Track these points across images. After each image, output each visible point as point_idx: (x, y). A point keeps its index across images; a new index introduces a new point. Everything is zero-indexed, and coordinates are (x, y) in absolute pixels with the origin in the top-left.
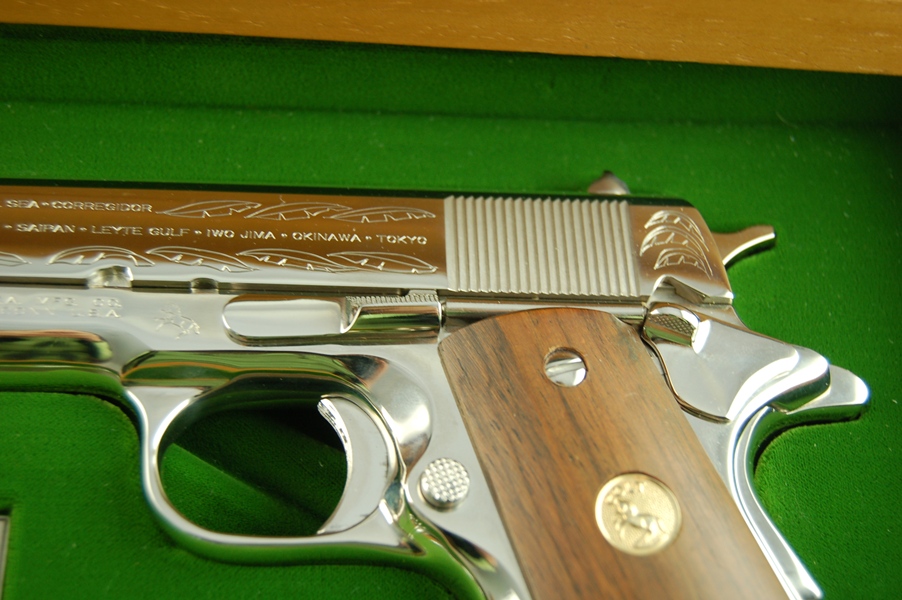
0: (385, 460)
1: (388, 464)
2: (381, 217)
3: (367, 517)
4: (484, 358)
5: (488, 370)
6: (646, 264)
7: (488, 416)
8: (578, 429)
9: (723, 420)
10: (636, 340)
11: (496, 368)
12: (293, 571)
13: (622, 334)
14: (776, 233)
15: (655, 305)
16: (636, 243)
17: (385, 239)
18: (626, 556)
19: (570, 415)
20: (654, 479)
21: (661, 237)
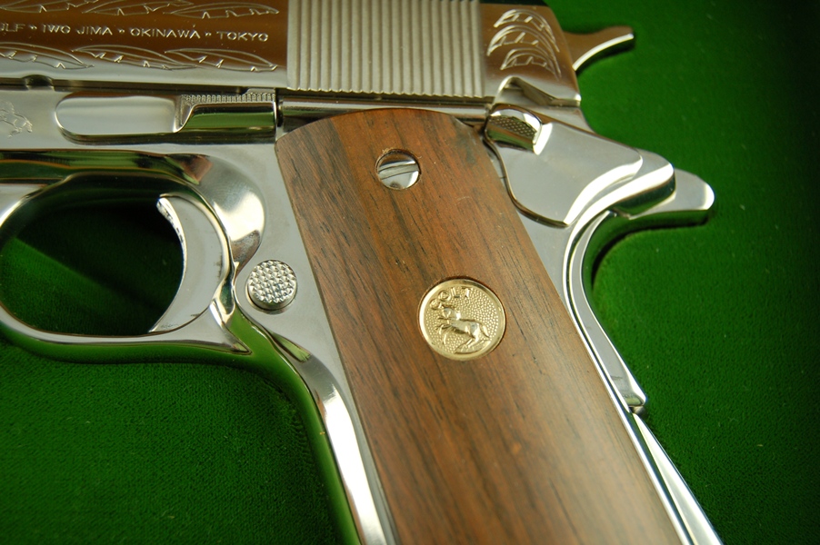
0: (219, 260)
1: (221, 264)
2: (223, 13)
3: (198, 316)
4: (317, 158)
5: (321, 172)
6: (492, 64)
7: (318, 218)
8: (406, 233)
9: (561, 225)
10: (476, 143)
11: (328, 169)
12: (125, 368)
13: (462, 136)
14: (635, 35)
15: (499, 107)
16: (485, 42)
17: (225, 36)
18: (446, 360)
19: (400, 219)
20: (480, 284)
21: (510, 37)
